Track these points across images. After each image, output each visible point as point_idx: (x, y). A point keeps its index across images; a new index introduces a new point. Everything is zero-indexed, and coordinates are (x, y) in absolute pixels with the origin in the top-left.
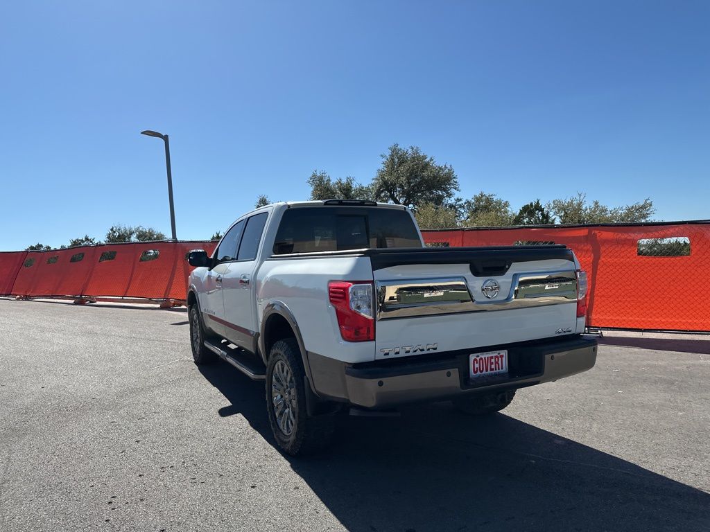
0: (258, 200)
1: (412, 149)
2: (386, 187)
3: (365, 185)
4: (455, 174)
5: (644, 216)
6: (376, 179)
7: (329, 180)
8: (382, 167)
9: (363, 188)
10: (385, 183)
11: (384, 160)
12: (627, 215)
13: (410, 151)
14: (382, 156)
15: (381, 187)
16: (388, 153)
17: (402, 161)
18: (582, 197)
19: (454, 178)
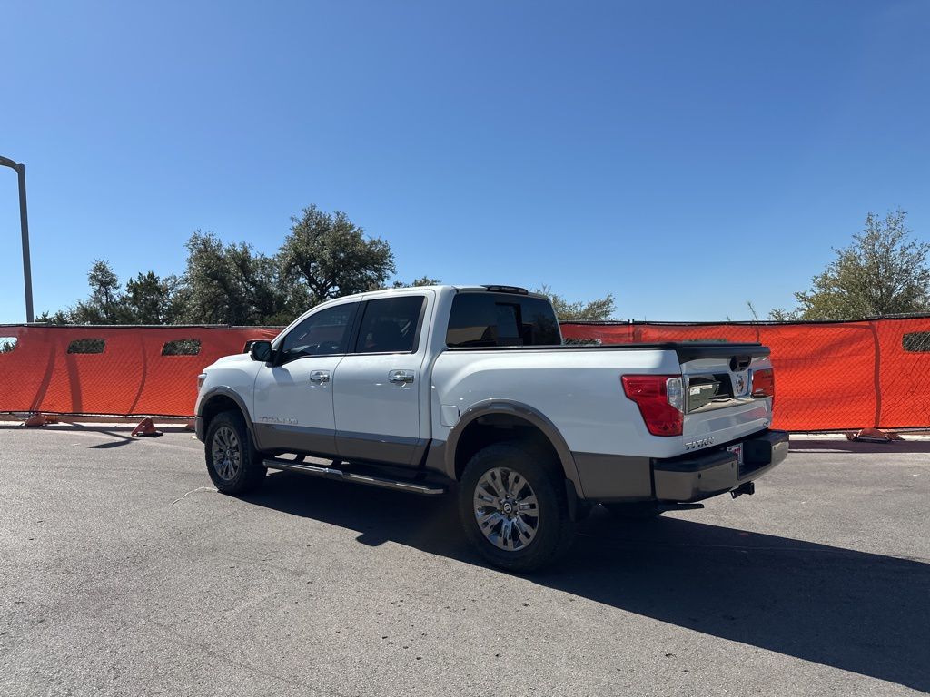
0: (93, 266)
1: (338, 214)
2: (300, 260)
3: (269, 256)
4: (391, 252)
5: (606, 314)
6: (284, 249)
7: (220, 246)
8: (291, 233)
9: (266, 259)
10: (299, 255)
11: (296, 224)
12: (587, 311)
13: (334, 218)
14: (292, 218)
15: (292, 260)
16: (301, 217)
17: (322, 229)
18: (547, 290)
19: (390, 256)
